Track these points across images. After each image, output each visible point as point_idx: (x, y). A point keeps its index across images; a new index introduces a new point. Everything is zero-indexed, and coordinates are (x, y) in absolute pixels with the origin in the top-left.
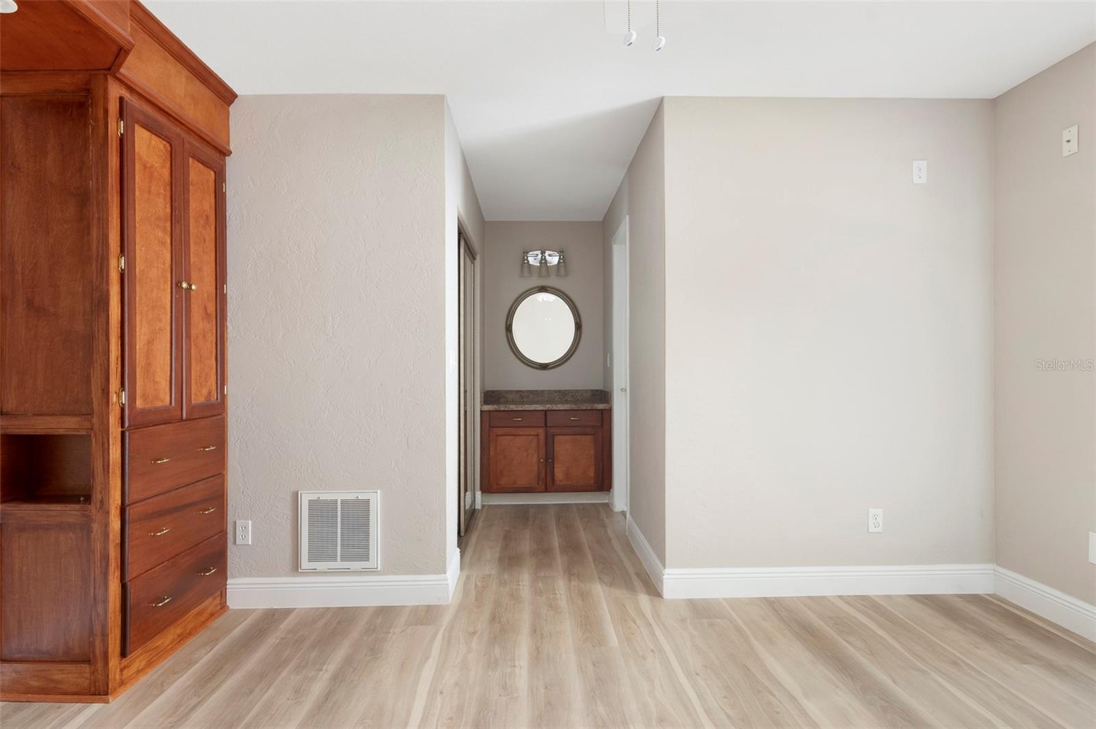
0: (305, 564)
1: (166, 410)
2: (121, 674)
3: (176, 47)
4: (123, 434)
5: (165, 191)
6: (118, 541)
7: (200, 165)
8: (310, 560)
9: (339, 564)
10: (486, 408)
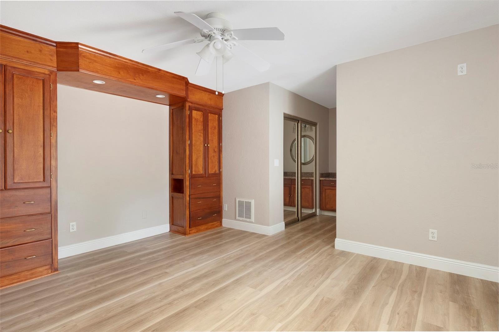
0: (237, 218)
1: (201, 174)
2: (190, 232)
3: (203, 89)
4: (189, 179)
5: (201, 123)
6: (188, 202)
7: (213, 115)
8: (238, 217)
9: (244, 219)
10: (321, 179)
